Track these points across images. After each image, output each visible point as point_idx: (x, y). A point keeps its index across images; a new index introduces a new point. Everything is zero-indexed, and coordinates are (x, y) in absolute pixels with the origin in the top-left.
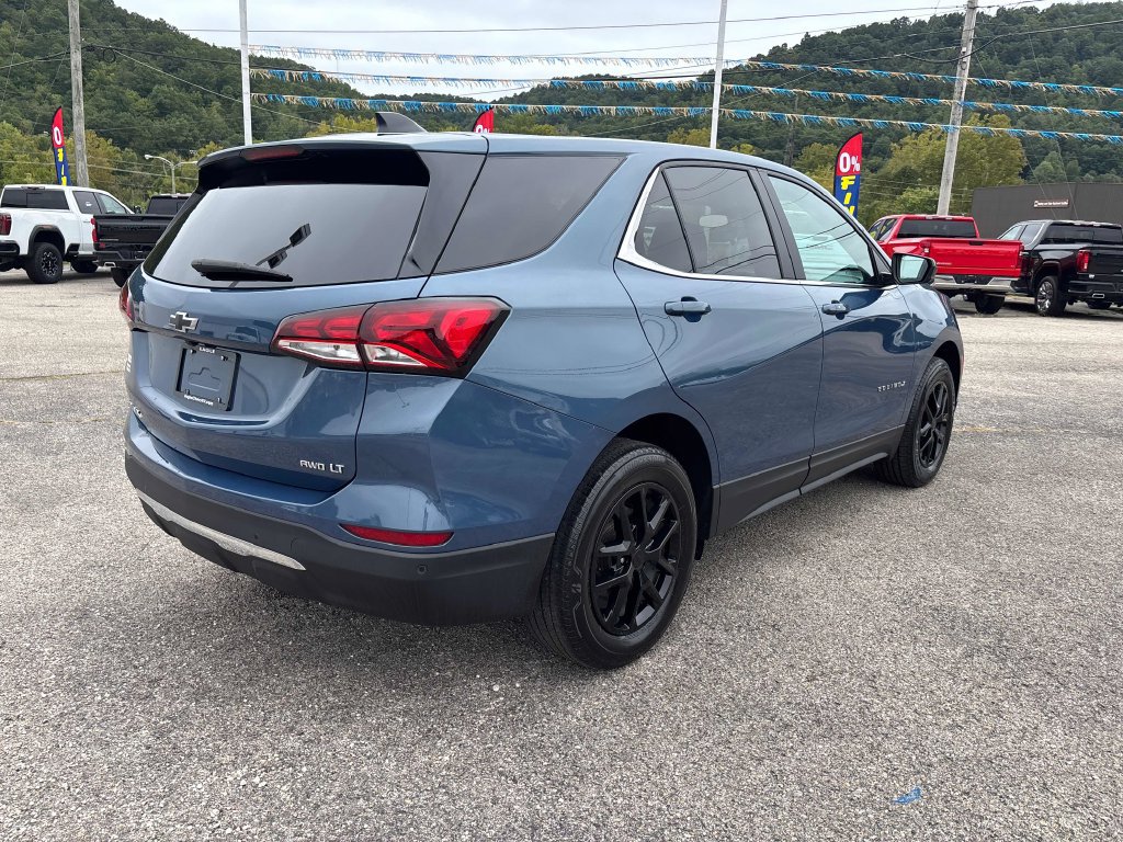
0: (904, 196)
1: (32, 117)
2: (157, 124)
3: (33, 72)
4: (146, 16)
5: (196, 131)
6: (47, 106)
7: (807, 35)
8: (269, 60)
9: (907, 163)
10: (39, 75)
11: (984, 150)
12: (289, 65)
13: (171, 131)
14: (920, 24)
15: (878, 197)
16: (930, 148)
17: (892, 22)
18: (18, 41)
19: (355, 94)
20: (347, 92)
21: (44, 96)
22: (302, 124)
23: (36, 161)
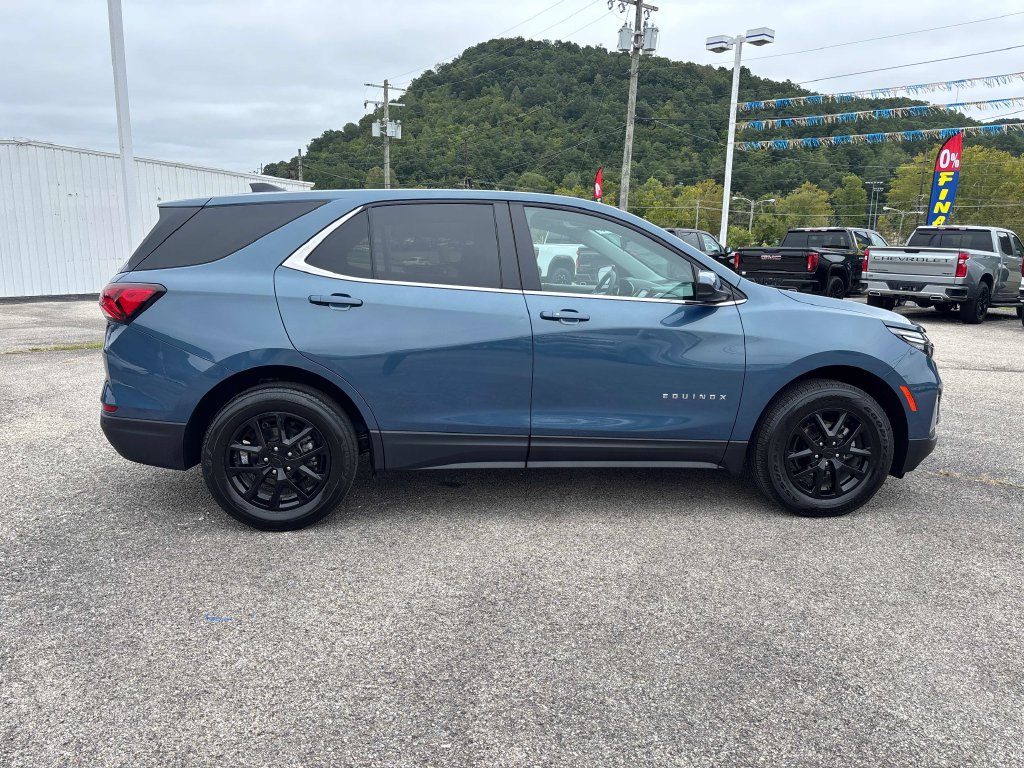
1: (675, 173)
2: (769, 171)
3: (681, 137)
4: (775, 80)
5: (801, 172)
6: (687, 162)
8: (883, 102)
10: (685, 139)
12: (903, 102)
13: (779, 175)
18: (674, 115)
19: (970, 122)
20: (961, 120)
21: (686, 154)
22: (904, 157)
23: (668, 206)
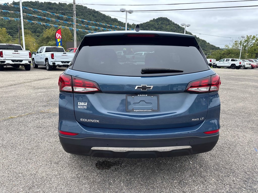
0: (49, 43)
7: (14, 1)
9: (48, 35)
11: (64, 34)
14: (42, 3)
15: (43, 43)
16: (52, 32)
17: (35, 1)
